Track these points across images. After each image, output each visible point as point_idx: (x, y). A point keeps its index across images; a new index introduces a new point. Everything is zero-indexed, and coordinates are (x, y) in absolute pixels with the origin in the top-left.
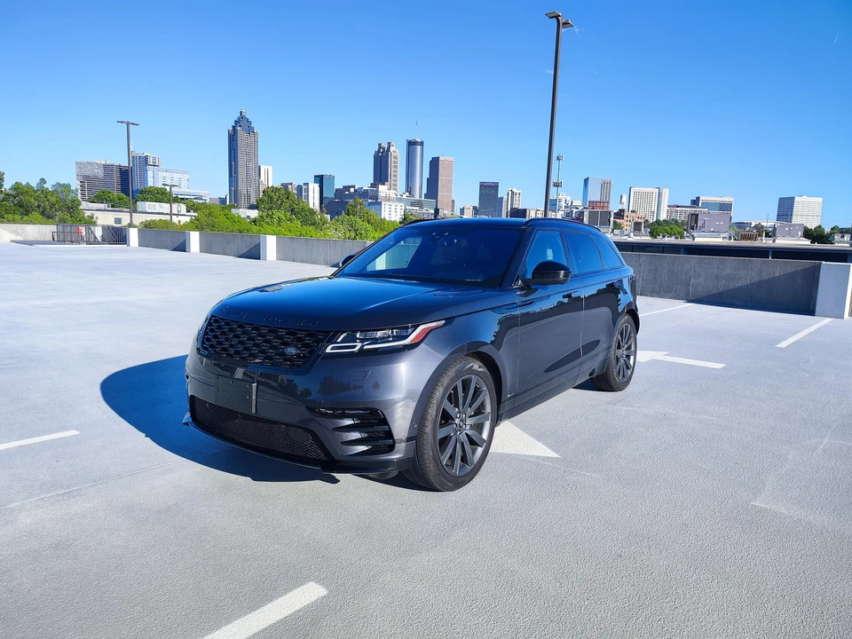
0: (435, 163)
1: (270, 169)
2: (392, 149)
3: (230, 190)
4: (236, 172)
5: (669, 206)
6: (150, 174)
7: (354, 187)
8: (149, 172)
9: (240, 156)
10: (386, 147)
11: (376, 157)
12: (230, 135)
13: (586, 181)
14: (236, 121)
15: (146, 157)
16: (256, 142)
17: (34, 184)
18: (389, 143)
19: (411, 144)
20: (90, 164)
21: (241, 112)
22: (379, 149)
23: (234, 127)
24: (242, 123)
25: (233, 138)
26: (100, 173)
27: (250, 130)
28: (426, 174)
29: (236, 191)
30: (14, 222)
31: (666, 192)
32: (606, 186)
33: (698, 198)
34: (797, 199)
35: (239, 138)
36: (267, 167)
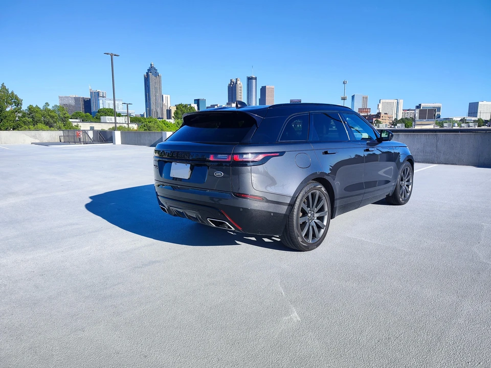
0: (263, 90)
1: (169, 96)
2: (238, 82)
3: (146, 109)
4: (149, 99)
5: (403, 110)
6: (101, 102)
7: (217, 105)
8: (100, 101)
9: (151, 90)
10: (235, 81)
11: (229, 87)
12: (145, 78)
13: (353, 97)
14: (148, 70)
15: (98, 92)
16: (160, 82)
17: (41, 106)
18: (237, 79)
19: (250, 79)
20: (67, 97)
21: (151, 64)
22: (231, 83)
23: (147, 73)
24: (152, 70)
25: (147, 79)
26: (72, 102)
27: (156, 74)
28: (259, 97)
29: (150, 110)
30: (30, 129)
31: (401, 102)
32: (365, 99)
33: (420, 105)
34: (480, 103)
35: (150, 79)
36: (167, 96)
